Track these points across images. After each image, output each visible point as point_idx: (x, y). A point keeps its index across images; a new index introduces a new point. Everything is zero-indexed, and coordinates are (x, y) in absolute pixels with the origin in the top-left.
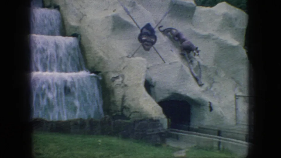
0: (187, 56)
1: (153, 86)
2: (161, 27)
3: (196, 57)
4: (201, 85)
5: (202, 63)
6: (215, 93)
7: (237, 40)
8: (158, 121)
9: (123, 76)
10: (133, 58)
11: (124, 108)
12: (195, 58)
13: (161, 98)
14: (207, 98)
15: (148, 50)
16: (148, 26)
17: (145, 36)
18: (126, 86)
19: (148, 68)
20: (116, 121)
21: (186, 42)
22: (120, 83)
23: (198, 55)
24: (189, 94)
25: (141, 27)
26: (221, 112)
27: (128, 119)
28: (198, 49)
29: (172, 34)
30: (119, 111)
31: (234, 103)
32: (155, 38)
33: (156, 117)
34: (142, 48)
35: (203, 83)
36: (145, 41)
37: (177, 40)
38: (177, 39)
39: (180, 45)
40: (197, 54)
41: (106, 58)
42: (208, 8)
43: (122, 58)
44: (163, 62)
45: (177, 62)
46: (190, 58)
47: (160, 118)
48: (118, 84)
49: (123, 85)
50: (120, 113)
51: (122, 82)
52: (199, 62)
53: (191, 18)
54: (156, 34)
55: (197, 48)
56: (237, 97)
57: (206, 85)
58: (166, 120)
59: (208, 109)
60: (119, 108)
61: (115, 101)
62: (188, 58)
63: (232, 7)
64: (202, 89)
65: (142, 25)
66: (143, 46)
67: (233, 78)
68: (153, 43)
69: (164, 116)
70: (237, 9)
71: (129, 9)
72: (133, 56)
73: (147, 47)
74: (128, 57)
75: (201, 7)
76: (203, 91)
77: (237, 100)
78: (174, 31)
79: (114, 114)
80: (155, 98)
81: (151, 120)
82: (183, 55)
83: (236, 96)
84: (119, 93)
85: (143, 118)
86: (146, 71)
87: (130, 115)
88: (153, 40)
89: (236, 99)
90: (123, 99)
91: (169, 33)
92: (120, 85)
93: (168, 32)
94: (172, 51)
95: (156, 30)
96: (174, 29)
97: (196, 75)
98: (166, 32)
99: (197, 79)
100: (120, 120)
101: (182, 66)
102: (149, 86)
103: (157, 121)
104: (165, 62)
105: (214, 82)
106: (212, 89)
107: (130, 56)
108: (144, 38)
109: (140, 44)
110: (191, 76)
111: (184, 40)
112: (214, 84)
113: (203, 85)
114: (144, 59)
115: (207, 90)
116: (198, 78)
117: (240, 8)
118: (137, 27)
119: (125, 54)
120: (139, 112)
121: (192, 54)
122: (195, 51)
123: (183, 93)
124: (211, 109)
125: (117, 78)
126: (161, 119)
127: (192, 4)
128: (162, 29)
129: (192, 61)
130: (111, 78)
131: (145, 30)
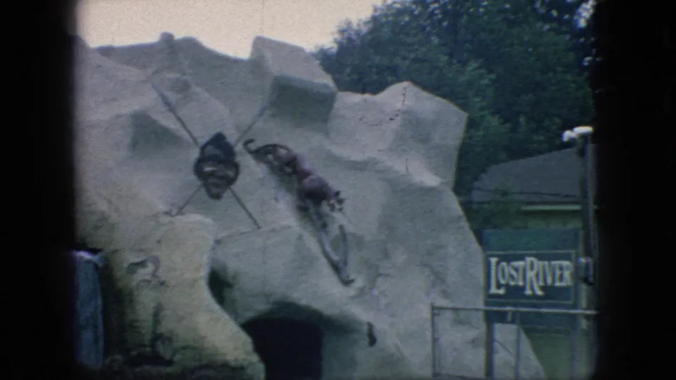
0: (312, 210)
1: (230, 286)
2: (251, 141)
3: (337, 215)
4: (347, 283)
5: (350, 229)
6: (384, 301)
7: (436, 174)
8: (242, 368)
9: (156, 261)
10: (179, 217)
11: (157, 337)
12: (333, 218)
13: (250, 315)
14: (361, 314)
15: (217, 197)
16: (218, 140)
17: (210, 163)
18: (162, 283)
19: (218, 242)
20: (138, 370)
21: (311, 177)
22: (148, 278)
23: (341, 210)
24: (318, 305)
25: (203, 141)
26: (397, 347)
27: (170, 363)
28: (342, 196)
29: (277, 158)
30: (145, 346)
31: (428, 325)
32: (236, 168)
33: (236, 360)
34: (203, 192)
35: (352, 277)
36: (212, 174)
37: (290, 175)
38: (288, 170)
39: (296, 185)
40: (337, 206)
41: (114, 217)
42: (367, 96)
43: (156, 216)
44: (256, 227)
45: (289, 227)
46: (320, 216)
47: (245, 364)
48: (144, 281)
49: (154, 282)
50: (148, 349)
51: (154, 275)
52: (341, 227)
53: (325, 121)
54: (238, 159)
55: (338, 193)
56: (436, 311)
57: (359, 282)
58: (260, 368)
59: (366, 341)
60: (147, 338)
61: (137, 321)
62: (314, 217)
63: (425, 94)
64: (351, 291)
65: (204, 136)
66: (206, 186)
67: (426, 265)
68: (230, 181)
69: (255, 358)
70: (438, 99)
71: (172, 97)
72: (181, 211)
73: (215, 190)
74: (168, 213)
75: (349, 93)
76: (352, 298)
77: (436, 318)
78: (283, 152)
79: (134, 353)
80: (234, 313)
81: (225, 365)
82: (303, 210)
83: (433, 308)
84: (145, 302)
85: (204, 362)
86: (213, 249)
87: (173, 355)
88: (231, 173)
89: (433, 315)
90: (157, 316)
91: (270, 157)
92: (149, 282)
93: (267, 153)
94: (276, 199)
95: (239, 148)
96: (282, 147)
97: (335, 258)
98: (261, 154)
99: (337, 268)
100: (147, 368)
101: (300, 237)
102: (219, 284)
103: (240, 369)
104: (259, 228)
105: (380, 275)
106: (376, 292)
107: (175, 211)
108: (208, 169)
109: (199, 183)
110: (323, 261)
111: (306, 174)
112: (380, 280)
113: (352, 281)
114: (208, 221)
115: (362, 292)
116: (341, 265)
117: (444, 96)
118: (191, 141)
119: (162, 207)
120: (194, 348)
121: (325, 207)
122: (332, 201)
123: (303, 302)
124: (373, 340)
125: (142, 264)
126: (251, 364)
127: (325, 86)
128: (253, 146)
129: (324, 226)
130: (126, 265)
131: (211, 150)
